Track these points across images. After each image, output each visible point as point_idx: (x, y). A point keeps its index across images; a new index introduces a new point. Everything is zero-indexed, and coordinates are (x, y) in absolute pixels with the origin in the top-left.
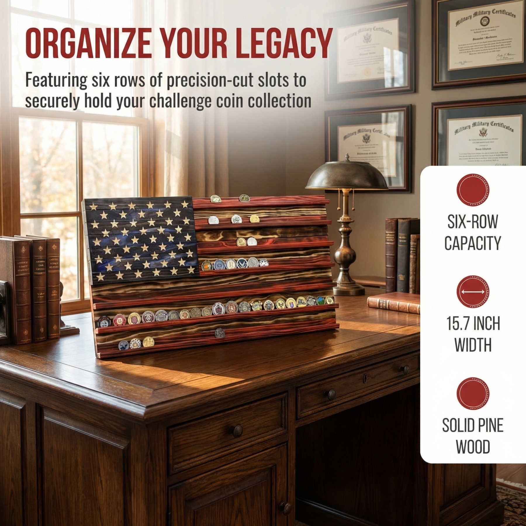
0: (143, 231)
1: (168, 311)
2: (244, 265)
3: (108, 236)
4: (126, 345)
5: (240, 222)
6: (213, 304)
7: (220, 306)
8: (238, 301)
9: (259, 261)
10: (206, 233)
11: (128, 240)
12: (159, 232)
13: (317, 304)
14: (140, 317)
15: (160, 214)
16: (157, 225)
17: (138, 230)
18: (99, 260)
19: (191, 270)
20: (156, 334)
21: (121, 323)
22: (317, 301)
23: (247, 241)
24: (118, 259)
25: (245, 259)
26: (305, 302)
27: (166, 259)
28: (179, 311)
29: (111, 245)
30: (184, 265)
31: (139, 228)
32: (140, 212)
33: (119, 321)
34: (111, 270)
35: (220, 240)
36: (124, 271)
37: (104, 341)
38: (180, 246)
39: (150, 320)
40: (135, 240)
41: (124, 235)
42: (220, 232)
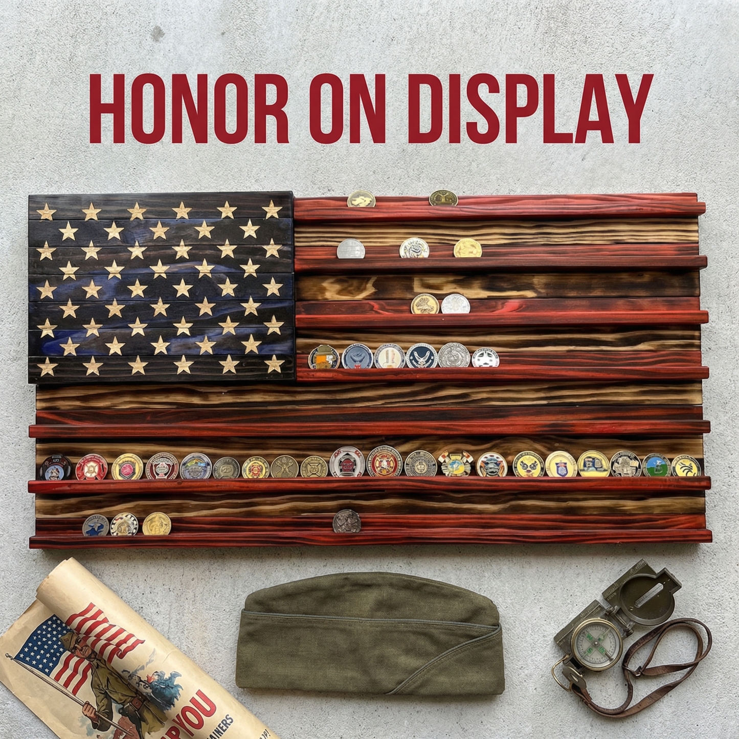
0: (160, 269)
1: (214, 457)
2: (427, 362)
3: (73, 277)
4: (101, 527)
5: (425, 254)
6: (332, 450)
7: (354, 455)
8: (405, 448)
9: (472, 352)
10: (331, 280)
11: (121, 289)
12: (199, 272)
13: (643, 474)
14: (142, 465)
15: (205, 230)
16: (195, 257)
17: (147, 267)
18: (47, 330)
19: (274, 365)
20: (179, 509)
21: (94, 475)
22: (645, 465)
23: (440, 304)
24: (93, 329)
25: (431, 347)
26: (606, 464)
27: (210, 335)
28: (241, 460)
29: (79, 298)
30: (256, 351)
31: (149, 260)
32: (155, 225)
33: (90, 470)
34: (74, 354)
35: (365, 299)
36: (103, 356)
37: (52, 511)
38: (251, 307)
39: (165, 474)
40: (138, 290)
41: (111, 276)
42: (368, 279)
